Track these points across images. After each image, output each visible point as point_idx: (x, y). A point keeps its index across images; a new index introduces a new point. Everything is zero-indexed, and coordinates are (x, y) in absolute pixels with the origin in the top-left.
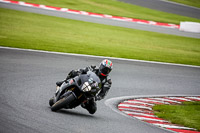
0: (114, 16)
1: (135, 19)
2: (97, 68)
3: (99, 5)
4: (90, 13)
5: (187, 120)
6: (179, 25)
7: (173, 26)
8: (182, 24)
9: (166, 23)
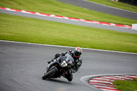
0: (86, 20)
1: (101, 22)
3: (76, 12)
4: (70, 18)
6: (131, 26)
7: (127, 27)
8: (133, 25)
9: (122, 25)
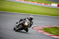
0: (32, 2)
1: (38, 3)
2: (29, 18)
4: (25, 1)
5: (53, 32)
6: (51, 4)
7: (49, 5)
8: (52, 4)
9: (47, 4)
